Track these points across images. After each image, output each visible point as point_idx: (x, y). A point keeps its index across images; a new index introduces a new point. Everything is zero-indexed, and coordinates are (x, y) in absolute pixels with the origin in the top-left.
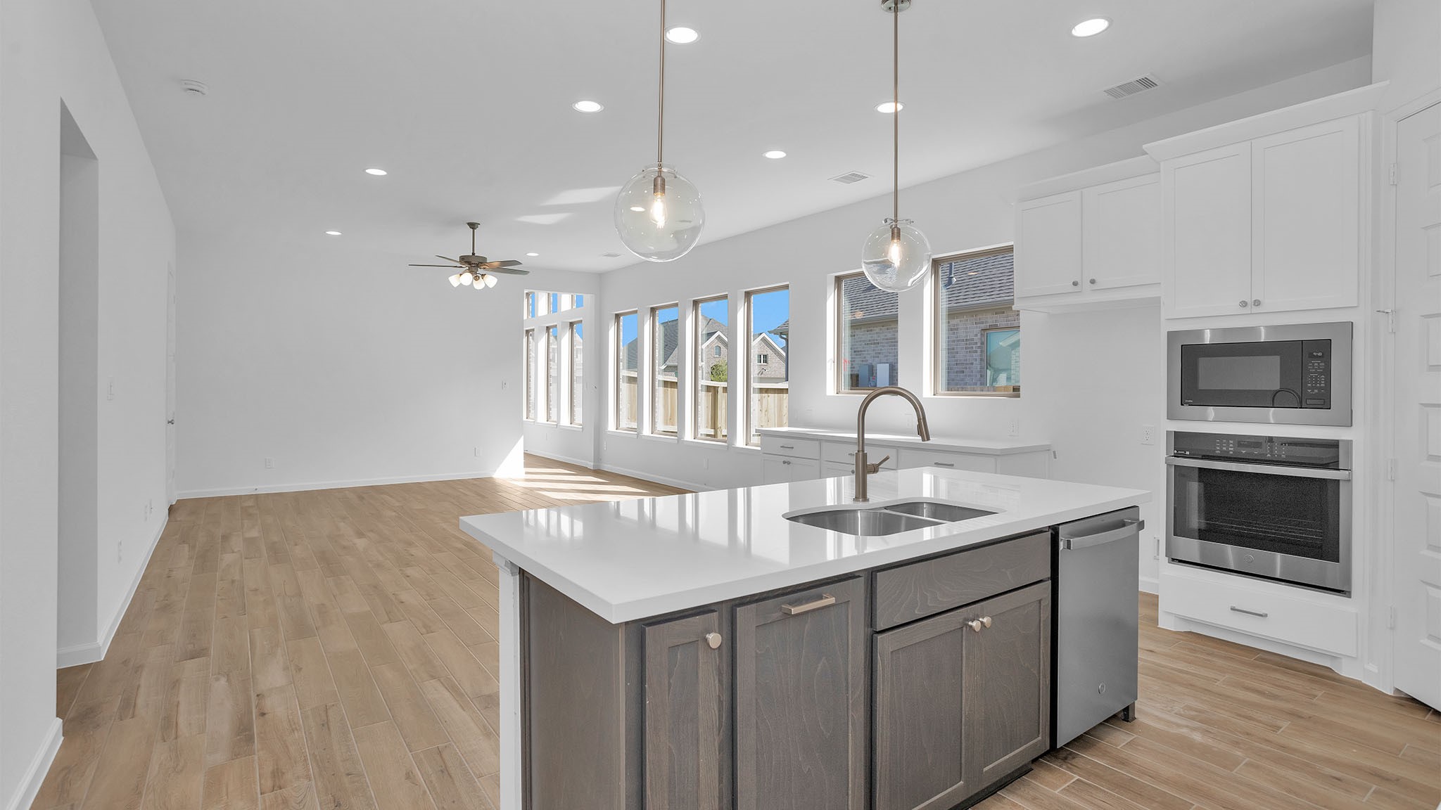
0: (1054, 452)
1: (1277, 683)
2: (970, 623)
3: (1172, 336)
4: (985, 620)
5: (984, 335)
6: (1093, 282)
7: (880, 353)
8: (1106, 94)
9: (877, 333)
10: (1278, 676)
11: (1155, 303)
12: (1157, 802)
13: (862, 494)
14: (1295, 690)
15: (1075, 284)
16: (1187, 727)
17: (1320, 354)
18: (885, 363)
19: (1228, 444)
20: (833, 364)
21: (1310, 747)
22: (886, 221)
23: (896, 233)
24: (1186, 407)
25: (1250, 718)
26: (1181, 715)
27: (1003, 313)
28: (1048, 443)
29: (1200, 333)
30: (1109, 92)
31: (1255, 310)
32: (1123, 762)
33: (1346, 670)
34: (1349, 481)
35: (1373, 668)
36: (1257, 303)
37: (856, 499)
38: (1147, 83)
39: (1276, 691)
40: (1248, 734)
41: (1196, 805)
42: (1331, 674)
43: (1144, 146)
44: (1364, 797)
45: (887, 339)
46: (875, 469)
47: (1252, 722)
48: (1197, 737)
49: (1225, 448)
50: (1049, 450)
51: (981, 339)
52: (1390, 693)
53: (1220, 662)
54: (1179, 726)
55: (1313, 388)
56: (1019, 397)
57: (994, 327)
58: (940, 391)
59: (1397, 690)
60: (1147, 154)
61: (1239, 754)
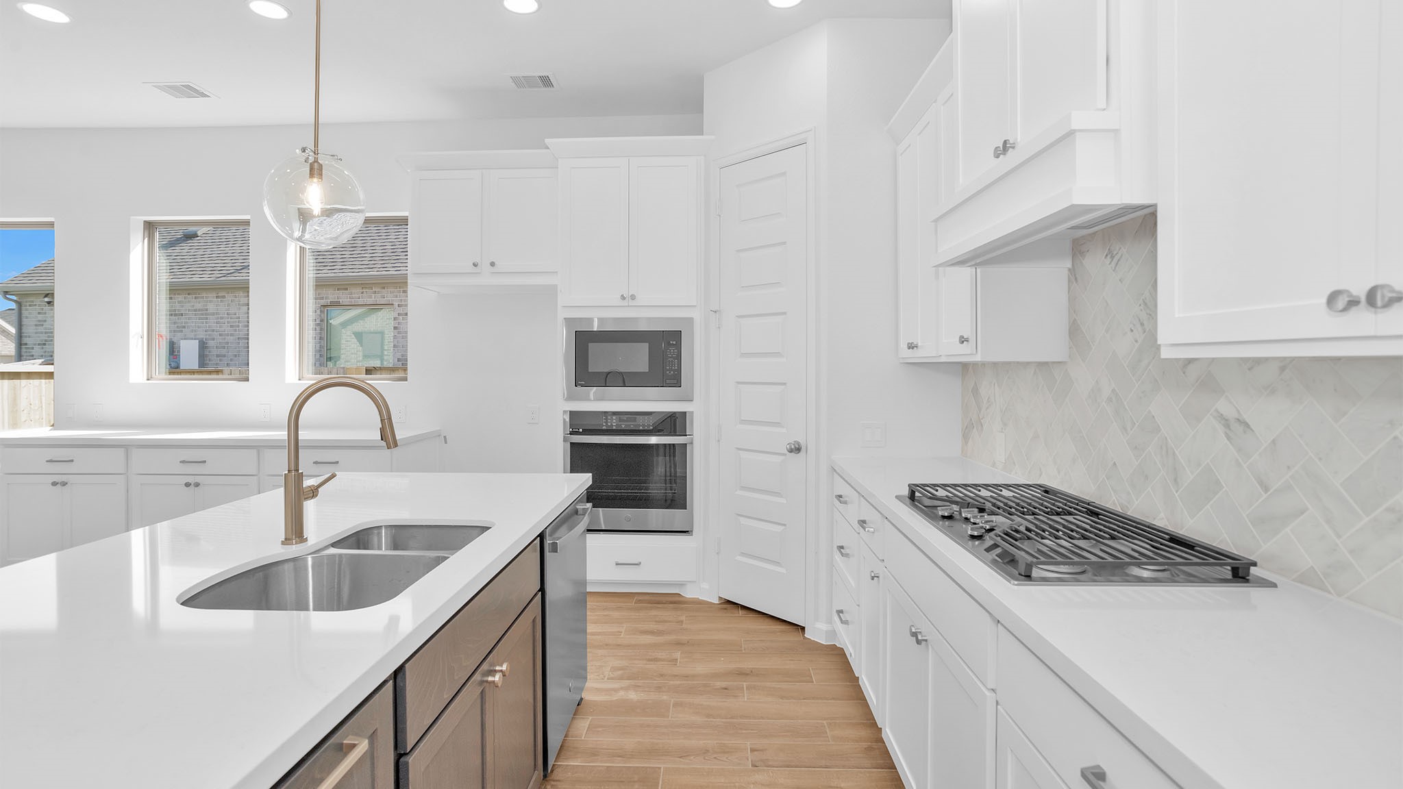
0: (445, 437)
1: (657, 620)
2: (490, 679)
3: (568, 321)
4: (504, 667)
5: (324, 312)
6: (493, 264)
7: (184, 327)
8: (511, 80)
9: (179, 302)
10: (654, 613)
11: (552, 291)
12: (636, 782)
13: (295, 530)
14: (670, 622)
15: (475, 265)
16: (622, 688)
17: (674, 343)
18: (192, 339)
19: (612, 419)
20: (140, 340)
21: (700, 668)
22: (304, 150)
23: (315, 170)
24: (579, 388)
25: (656, 660)
26: (612, 679)
27: (347, 289)
28: (439, 428)
29: (590, 320)
30: (515, 79)
31: (632, 303)
32: (594, 753)
33: (689, 593)
34: (692, 443)
35: (705, 586)
36: (633, 297)
37: (287, 541)
38: (546, 81)
39: (660, 627)
40: (662, 675)
41: (662, 766)
42: (681, 599)
43: (547, 141)
44: (744, 696)
45: (195, 310)
46: (314, 492)
47: (659, 663)
48: (633, 696)
49: (609, 424)
50: (439, 436)
51: (320, 316)
52: (717, 601)
53: (616, 614)
54: (616, 690)
55: (670, 371)
56: (407, 380)
57: (336, 304)
58: (306, 375)
59: (720, 598)
60: (549, 148)
61: (665, 697)
